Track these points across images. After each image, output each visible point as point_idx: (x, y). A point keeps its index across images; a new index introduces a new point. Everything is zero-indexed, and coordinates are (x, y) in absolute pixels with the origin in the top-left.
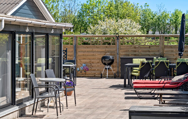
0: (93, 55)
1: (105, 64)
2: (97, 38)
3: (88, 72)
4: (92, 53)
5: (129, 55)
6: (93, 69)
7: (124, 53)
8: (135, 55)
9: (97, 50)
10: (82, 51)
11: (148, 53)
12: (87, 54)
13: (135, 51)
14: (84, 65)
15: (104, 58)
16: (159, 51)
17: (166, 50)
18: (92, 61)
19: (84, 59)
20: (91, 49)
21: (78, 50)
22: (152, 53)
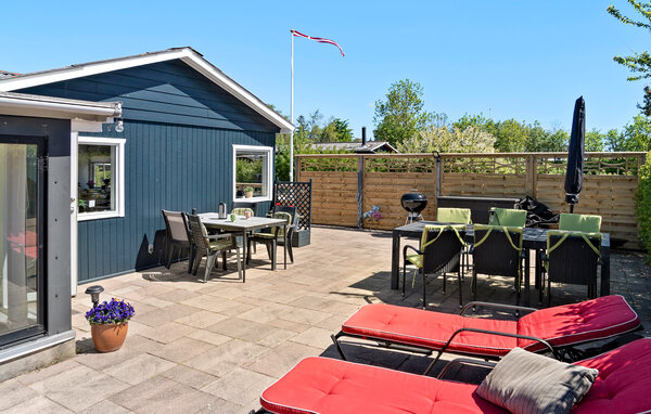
0: (392, 191)
1: (408, 209)
2: (406, 160)
3: (382, 221)
4: (391, 187)
5: (459, 194)
6: (392, 215)
7: (450, 189)
8: (473, 193)
9: (399, 181)
10: (373, 184)
11: (501, 190)
12: (381, 188)
13: (474, 186)
14: (374, 208)
15: (406, 197)
16: (524, 186)
17: (540, 184)
18: (391, 201)
19: (376, 197)
20: (388, 181)
21: (366, 181)
22: (509, 191)
